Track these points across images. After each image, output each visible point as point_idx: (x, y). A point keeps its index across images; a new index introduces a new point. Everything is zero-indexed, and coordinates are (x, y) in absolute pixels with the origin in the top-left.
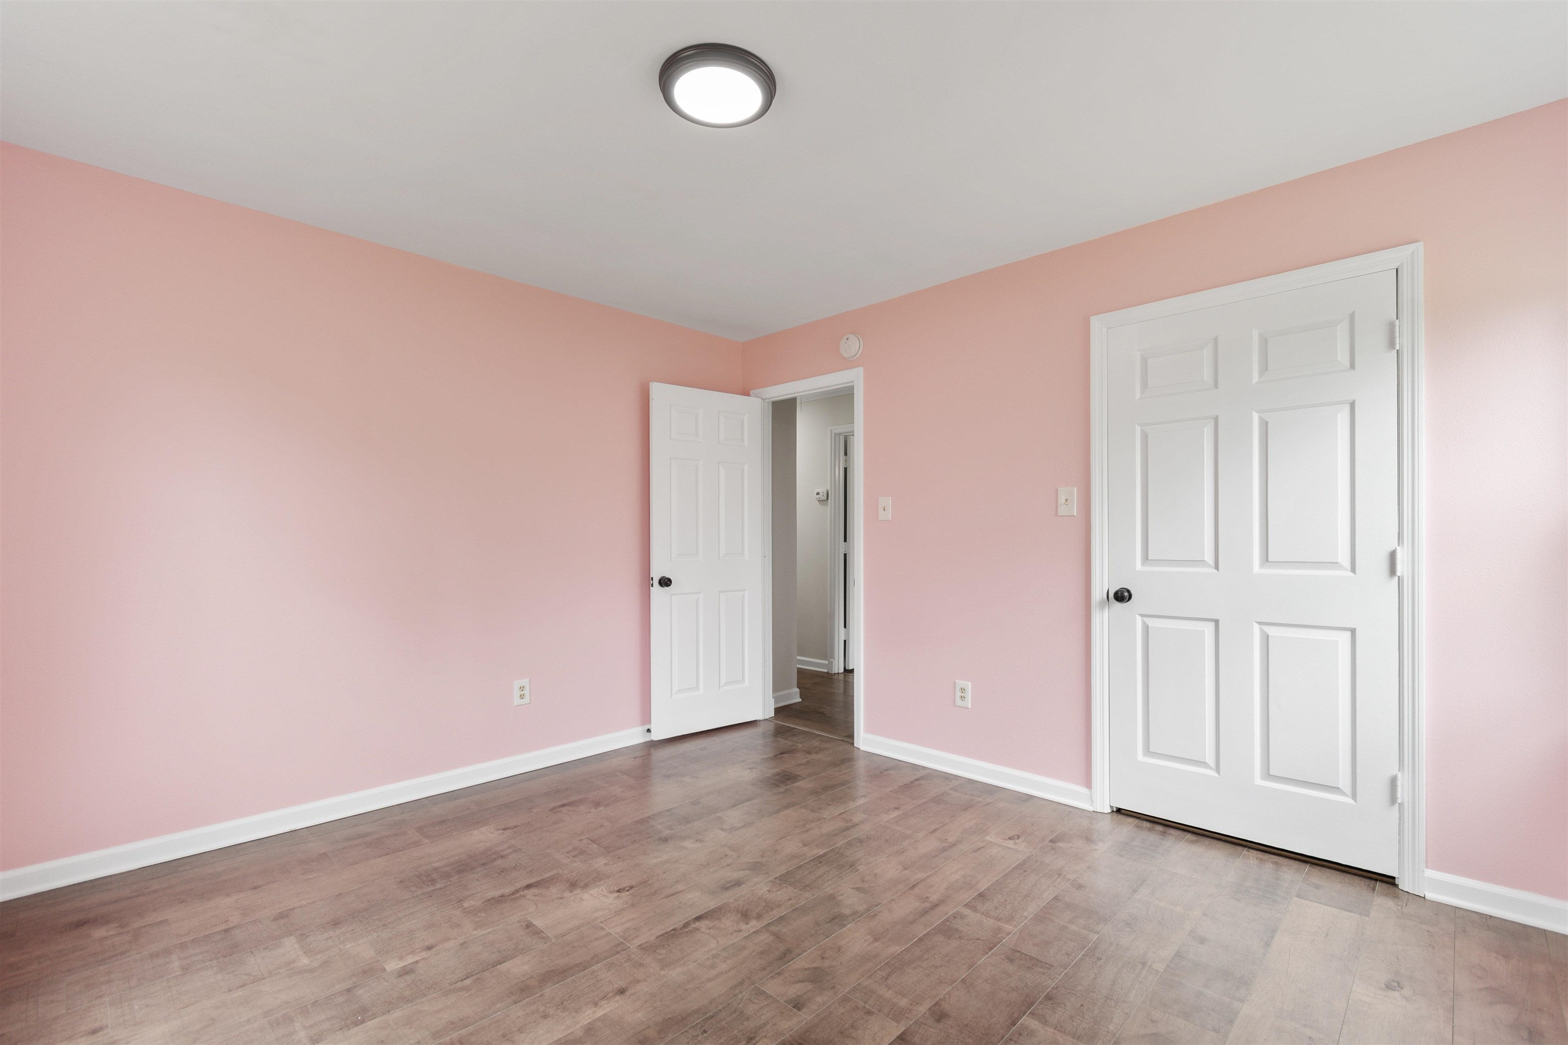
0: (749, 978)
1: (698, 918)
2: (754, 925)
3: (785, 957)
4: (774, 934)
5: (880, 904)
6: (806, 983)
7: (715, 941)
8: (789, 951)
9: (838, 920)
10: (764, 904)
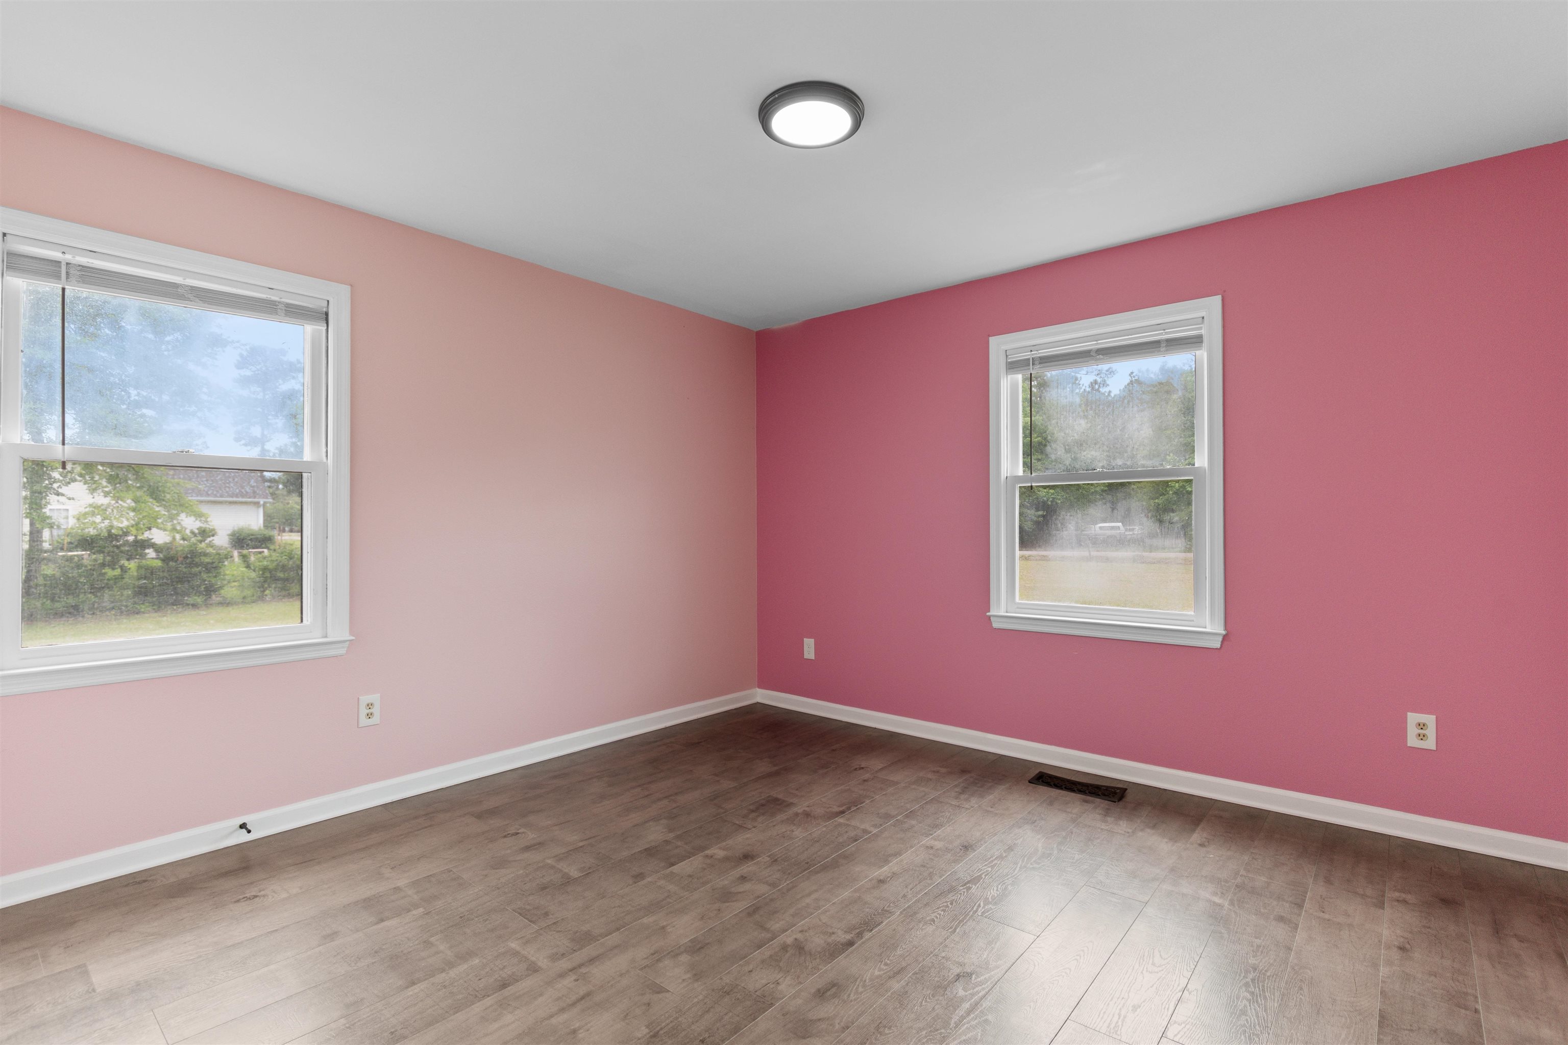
0: (784, 893)
1: (851, 943)
2: (788, 938)
3: (754, 909)
4: (767, 930)
5: (641, 969)
6: (735, 891)
7: (824, 921)
8: (750, 915)
9: (697, 947)
10: (781, 964)
